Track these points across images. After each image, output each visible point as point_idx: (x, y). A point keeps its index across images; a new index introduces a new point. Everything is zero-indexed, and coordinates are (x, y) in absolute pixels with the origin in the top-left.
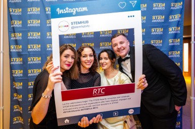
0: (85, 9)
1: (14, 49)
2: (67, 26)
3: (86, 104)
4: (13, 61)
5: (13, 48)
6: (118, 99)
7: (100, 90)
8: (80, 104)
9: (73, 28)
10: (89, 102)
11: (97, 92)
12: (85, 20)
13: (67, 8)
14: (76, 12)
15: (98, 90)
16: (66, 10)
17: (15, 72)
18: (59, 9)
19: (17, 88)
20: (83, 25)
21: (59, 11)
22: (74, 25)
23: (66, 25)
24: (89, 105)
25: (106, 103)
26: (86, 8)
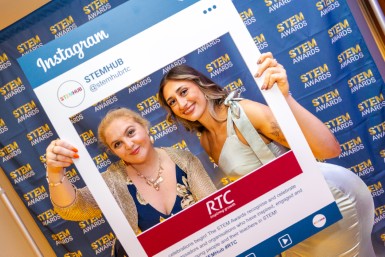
0: (101, 35)
1: (18, 176)
2: (80, 89)
3: (206, 244)
4: (30, 199)
5: (16, 176)
6: (274, 202)
7: (222, 199)
8: (192, 248)
9: (93, 88)
10: (210, 237)
11: (217, 206)
12: (113, 60)
13: (60, 51)
14: (84, 49)
15: (216, 202)
16: (59, 56)
17: (45, 216)
18: (40, 59)
19: (64, 242)
20: (113, 72)
21: (44, 64)
22: (93, 82)
23: (76, 88)
24: (213, 244)
25: (250, 223)
26: (102, 32)
